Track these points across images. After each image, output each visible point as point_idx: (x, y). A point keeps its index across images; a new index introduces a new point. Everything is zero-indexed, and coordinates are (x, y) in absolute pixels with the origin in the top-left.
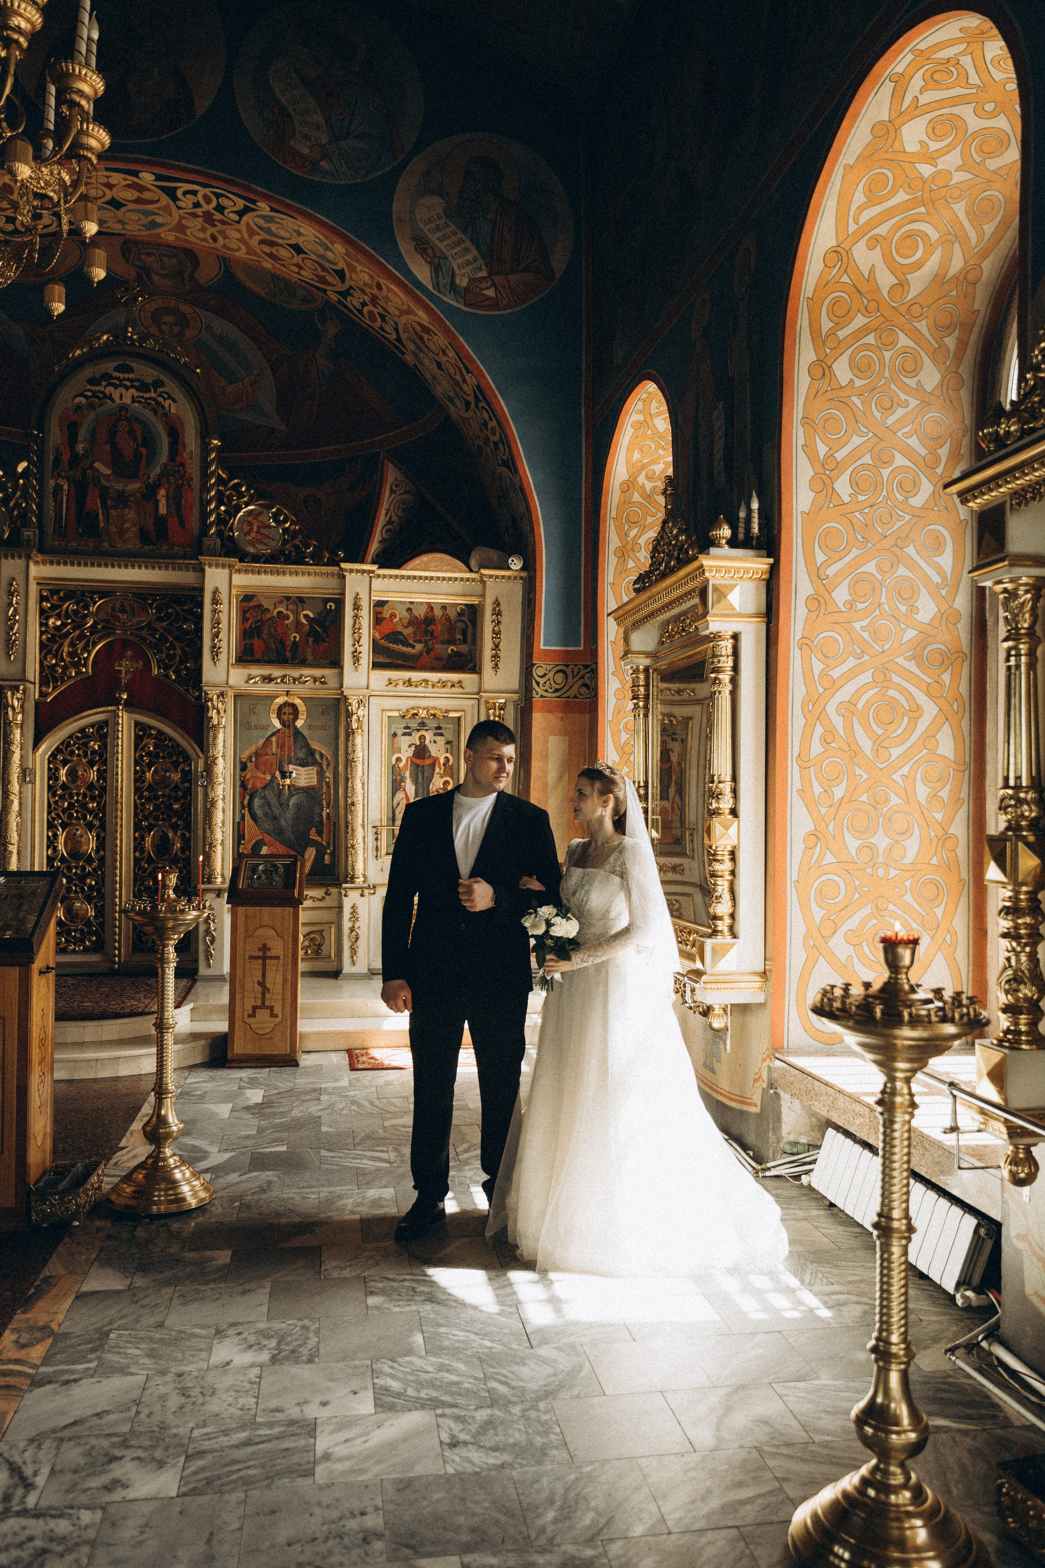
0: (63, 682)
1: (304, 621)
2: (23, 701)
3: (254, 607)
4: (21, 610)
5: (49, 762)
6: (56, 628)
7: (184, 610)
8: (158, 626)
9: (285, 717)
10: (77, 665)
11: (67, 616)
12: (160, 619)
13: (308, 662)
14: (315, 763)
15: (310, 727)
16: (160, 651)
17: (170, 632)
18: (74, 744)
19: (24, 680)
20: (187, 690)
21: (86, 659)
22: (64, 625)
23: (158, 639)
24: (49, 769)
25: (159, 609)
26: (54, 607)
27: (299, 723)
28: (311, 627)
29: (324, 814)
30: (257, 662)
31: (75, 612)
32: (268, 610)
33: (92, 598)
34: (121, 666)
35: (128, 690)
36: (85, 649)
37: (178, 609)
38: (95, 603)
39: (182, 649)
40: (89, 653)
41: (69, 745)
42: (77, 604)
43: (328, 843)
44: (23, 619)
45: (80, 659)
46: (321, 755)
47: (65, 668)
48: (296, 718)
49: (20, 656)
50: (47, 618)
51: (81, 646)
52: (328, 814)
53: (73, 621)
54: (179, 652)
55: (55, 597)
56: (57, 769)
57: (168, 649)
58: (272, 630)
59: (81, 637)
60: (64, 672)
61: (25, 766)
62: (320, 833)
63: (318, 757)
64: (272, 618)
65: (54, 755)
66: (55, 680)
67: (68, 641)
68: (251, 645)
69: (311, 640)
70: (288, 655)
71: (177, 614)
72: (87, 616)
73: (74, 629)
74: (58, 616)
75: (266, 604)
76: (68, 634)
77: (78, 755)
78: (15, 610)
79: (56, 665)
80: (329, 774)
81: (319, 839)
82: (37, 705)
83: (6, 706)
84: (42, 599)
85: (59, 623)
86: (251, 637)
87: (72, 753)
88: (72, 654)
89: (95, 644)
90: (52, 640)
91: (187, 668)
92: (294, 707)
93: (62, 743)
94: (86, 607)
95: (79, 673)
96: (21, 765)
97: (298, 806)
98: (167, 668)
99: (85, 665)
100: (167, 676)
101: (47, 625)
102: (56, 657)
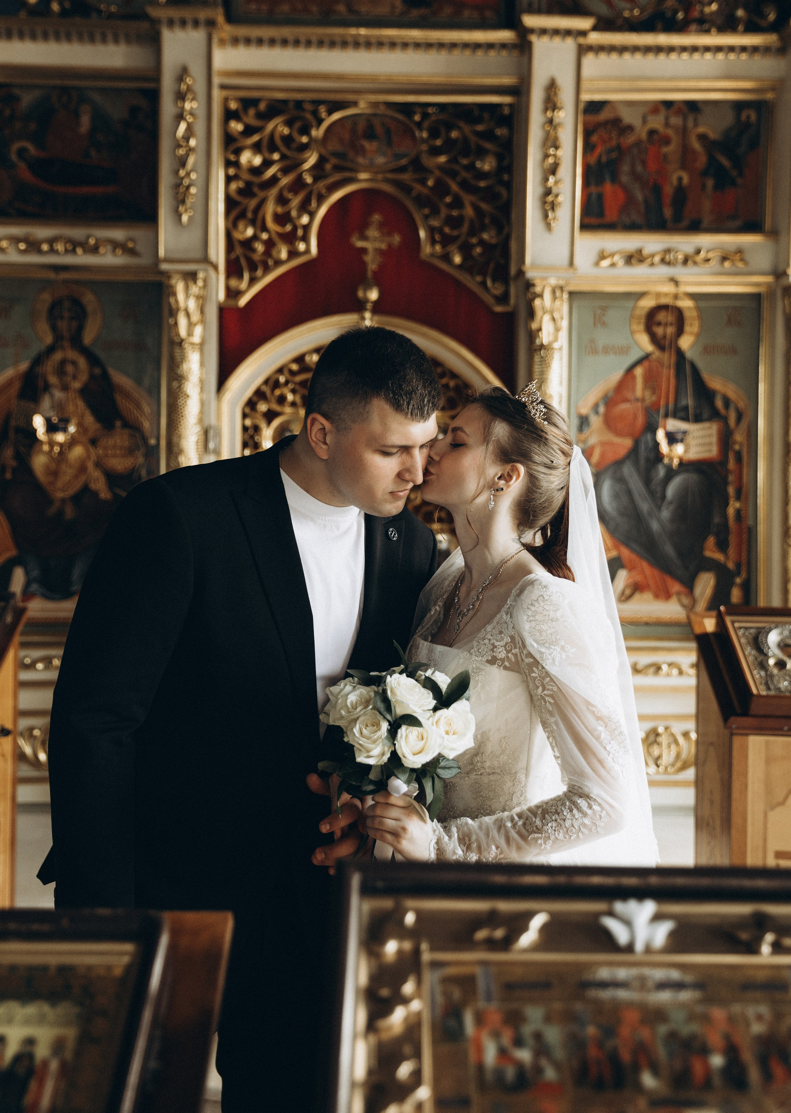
0: (267, 270)
1: (697, 146)
2: (202, 300)
3: (605, 124)
4: (200, 128)
5: (245, 416)
6: (256, 171)
7: (478, 134)
8: (429, 162)
9: (659, 331)
10: (290, 238)
11: (273, 148)
12: (435, 152)
13: (705, 224)
14: (715, 415)
15: (707, 350)
16: (435, 212)
17: (453, 174)
18: (287, 383)
19: (205, 260)
20: (484, 284)
21: (307, 228)
22: (267, 163)
23: (431, 189)
24: (245, 429)
25: (434, 134)
26: (248, 131)
27: (686, 342)
28: (711, 159)
29: (731, 511)
30: (610, 227)
31: (287, 140)
32: (630, 128)
33: (315, 113)
34: (364, 238)
35: (378, 281)
36: (304, 208)
37: (467, 129)
38: (320, 121)
39: (476, 208)
40: (312, 215)
41: (277, 384)
42: (289, 123)
43: (738, 565)
44: (202, 146)
45: (295, 228)
46: (727, 402)
47: (270, 244)
48: (680, 331)
49: (199, 218)
50: (238, 152)
51: (295, 202)
52: (738, 512)
53: (283, 157)
54: (469, 211)
55: (252, 112)
56: (257, 429)
57: (450, 206)
58: (639, 168)
59: (298, 185)
60: (268, 253)
61: (206, 423)
62: (722, 546)
63: (719, 403)
64: (638, 143)
65: (251, 404)
66: (253, 267)
67: (274, 192)
68: (600, 197)
69: (710, 183)
70: (668, 212)
71: (465, 140)
72: (304, 148)
73: (285, 171)
74: (257, 148)
75: (628, 117)
76: (274, 180)
77: (293, 404)
78: (189, 128)
79: (255, 237)
80: (739, 437)
81: (719, 556)
82: (222, 311)
83: (173, 313)
84: (229, 115)
85: (257, 161)
86: (600, 181)
87: (282, 400)
88: (282, 219)
89: (321, 199)
90: (247, 191)
91: (482, 242)
92: (679, 315)
93: (266, 382)
94: (305, 130)
95: (293, 254)
96: (201, 420)
97: (683, 494)
98: (446, 241)
99: (305, 238)
100: (447, 258)
101: (236, 164)
102: (253, 222)
